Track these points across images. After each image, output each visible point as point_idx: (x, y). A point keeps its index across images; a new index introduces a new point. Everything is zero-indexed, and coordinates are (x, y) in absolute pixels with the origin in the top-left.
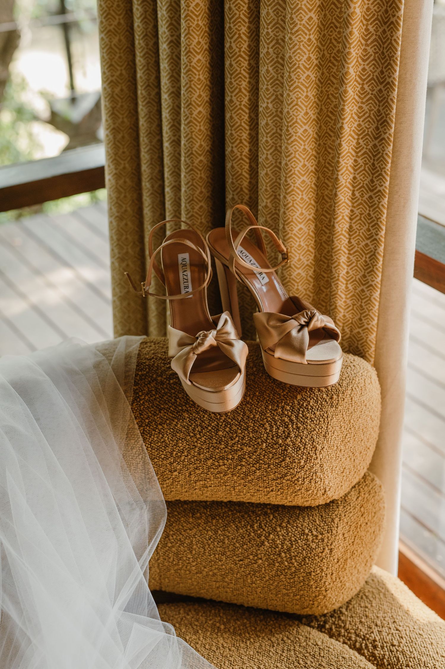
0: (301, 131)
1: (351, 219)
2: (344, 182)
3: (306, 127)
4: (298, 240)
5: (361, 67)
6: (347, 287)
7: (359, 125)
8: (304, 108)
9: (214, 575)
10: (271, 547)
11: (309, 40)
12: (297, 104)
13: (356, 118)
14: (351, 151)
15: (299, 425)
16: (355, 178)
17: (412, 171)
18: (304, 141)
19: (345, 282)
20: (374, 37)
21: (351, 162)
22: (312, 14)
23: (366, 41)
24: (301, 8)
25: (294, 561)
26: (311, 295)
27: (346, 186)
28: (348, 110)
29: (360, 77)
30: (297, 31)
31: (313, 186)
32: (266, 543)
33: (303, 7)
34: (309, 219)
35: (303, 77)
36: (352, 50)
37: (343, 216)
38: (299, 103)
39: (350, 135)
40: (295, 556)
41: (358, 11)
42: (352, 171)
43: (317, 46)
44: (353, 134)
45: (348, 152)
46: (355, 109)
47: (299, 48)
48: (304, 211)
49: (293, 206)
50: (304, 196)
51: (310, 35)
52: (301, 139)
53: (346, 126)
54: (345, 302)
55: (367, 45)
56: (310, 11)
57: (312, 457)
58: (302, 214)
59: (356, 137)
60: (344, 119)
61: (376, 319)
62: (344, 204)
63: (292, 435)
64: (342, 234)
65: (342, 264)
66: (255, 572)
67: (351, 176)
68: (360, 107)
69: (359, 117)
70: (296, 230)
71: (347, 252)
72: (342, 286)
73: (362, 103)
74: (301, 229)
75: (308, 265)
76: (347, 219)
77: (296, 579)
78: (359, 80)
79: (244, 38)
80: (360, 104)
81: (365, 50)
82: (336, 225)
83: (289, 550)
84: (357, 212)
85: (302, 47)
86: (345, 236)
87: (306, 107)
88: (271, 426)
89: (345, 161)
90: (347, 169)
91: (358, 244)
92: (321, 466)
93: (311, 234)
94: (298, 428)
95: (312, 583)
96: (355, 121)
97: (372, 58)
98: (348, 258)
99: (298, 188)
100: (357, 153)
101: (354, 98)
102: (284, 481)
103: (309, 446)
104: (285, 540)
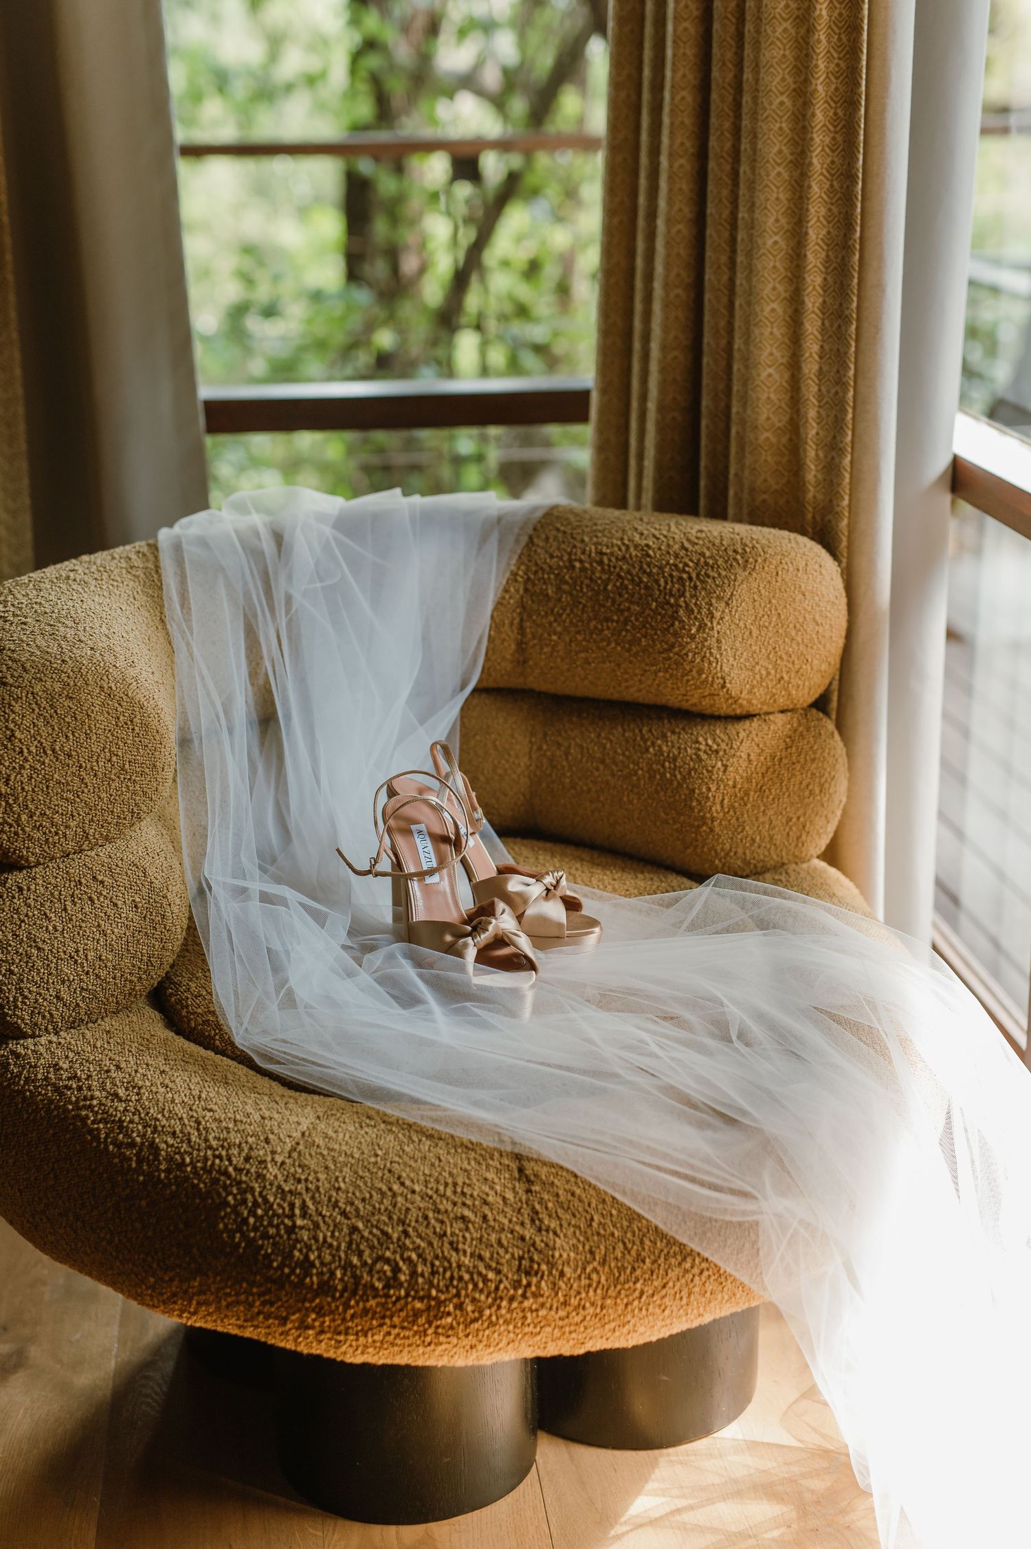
0: (770, 242)
1: (821, 358)
2: (810, 305)
3: (777, 238)
4: (766, 389)
5: (828, 160)
6: (817, 455)
7: (829, 233)
8: (774, 213)
9: (589, 790)
10: (655, 755)
11: (781, 128)
12: (766, 208)
13: (825, 223)
14: (819, 265)
15: (698, 583)
16: (824, 302)
17: (883, 291)
18: (774, 256)
19: (814, 447)
20: (843, 123)
21: (819, 280)
22: (784, 98)
23: (835, 127)
24: (771, 90)
25: (677, 772)
26: (786, 474)
27: (813, 312)
28: (812, 211)
29: (828, 172)
30: (767, 117)
31: (787, 318)
32: (651, 750)
33: (774, 88)
34: (782, 364)
35: (773, 174)
36: (815, 136)
37: (811, 354)
38: (769, 207)
39: (817, 244)
40: (680, 767)
41: (820, 88)
42: (821, 292)
43: (792, 139)
44: (821, 243)
45: (815, 266)
46: (823, 211)
47: (769, 138)
48: (774, 351)
49: (761, 342)
50: (775, 330)
51: (781, 122)
52: (771, 253)
53: (810, 231)
54: (815, 476)
55: (836, 132)
56: (782, 94)
57: (706, 625)
58: (771, 354)
59: (825, 248)
60: (808, 222)
61: (847, 498)
62: (812, 336)
63: (688, 594)
64: (810, 378)
65: (811, 421)
66: (633, 786)
67: (821, 300)
68: (830, 210)
69: (829, 222)
70: (764, 375)
71: (816, 403)
72: (811, 453)
73: (832, 204)
74: (770, 375)
75: (779, 428)
76: (816, 357)
77: (677, 797)
78: (827, 175)
79: (728, 135)
80: (829, 206)
81: (834, 139)
82: (803, 365)
83: (675, 759)
84: (827, 347)
85: (772, 137)
86: (814, 382)
87: (777, 212)
88: (666, 583)
89: (812, 277)
90: (814, 289)
91: (828, 392)
92: (718, 641)
93: (785, 384)
94: (695, 587)
95: (694, 804)
96: (824, 226)
97: (841, 148)
98: (818, 412)
99: (767, 318)
100: (827, 268)
101: (821, 197)
102: (671, 655)
103: (704, 611)
104: (673, 747)
